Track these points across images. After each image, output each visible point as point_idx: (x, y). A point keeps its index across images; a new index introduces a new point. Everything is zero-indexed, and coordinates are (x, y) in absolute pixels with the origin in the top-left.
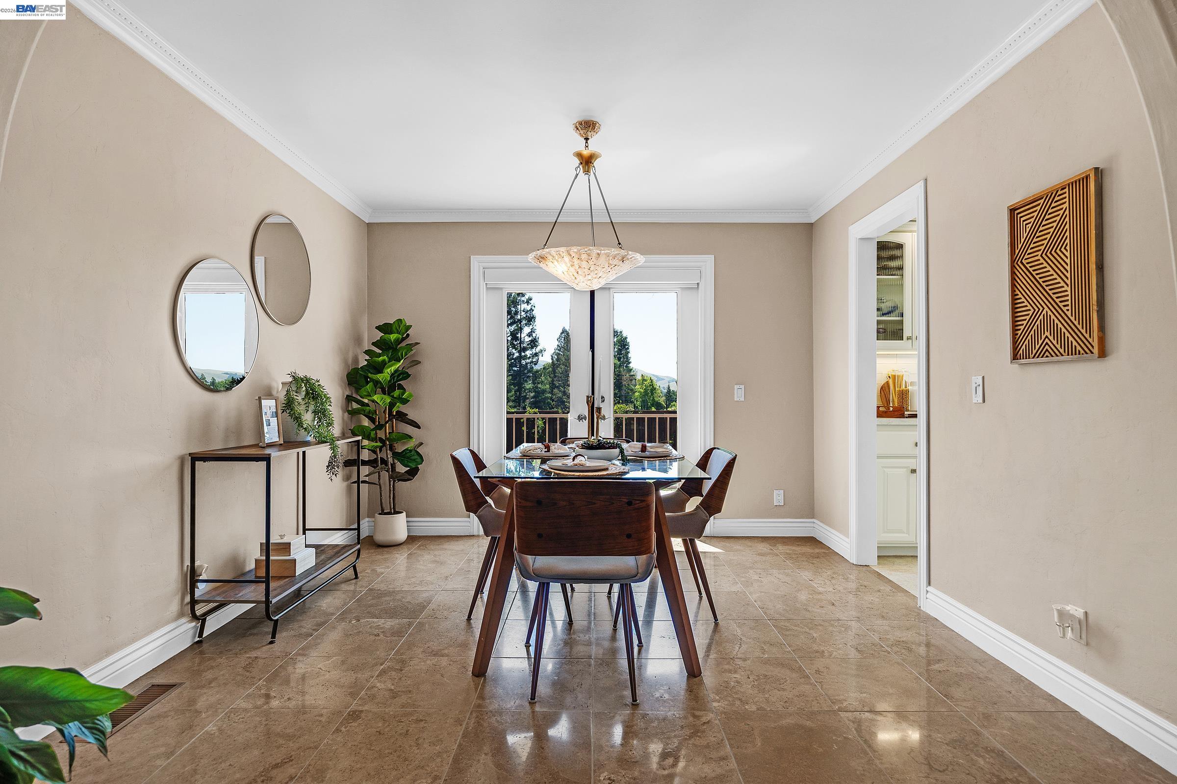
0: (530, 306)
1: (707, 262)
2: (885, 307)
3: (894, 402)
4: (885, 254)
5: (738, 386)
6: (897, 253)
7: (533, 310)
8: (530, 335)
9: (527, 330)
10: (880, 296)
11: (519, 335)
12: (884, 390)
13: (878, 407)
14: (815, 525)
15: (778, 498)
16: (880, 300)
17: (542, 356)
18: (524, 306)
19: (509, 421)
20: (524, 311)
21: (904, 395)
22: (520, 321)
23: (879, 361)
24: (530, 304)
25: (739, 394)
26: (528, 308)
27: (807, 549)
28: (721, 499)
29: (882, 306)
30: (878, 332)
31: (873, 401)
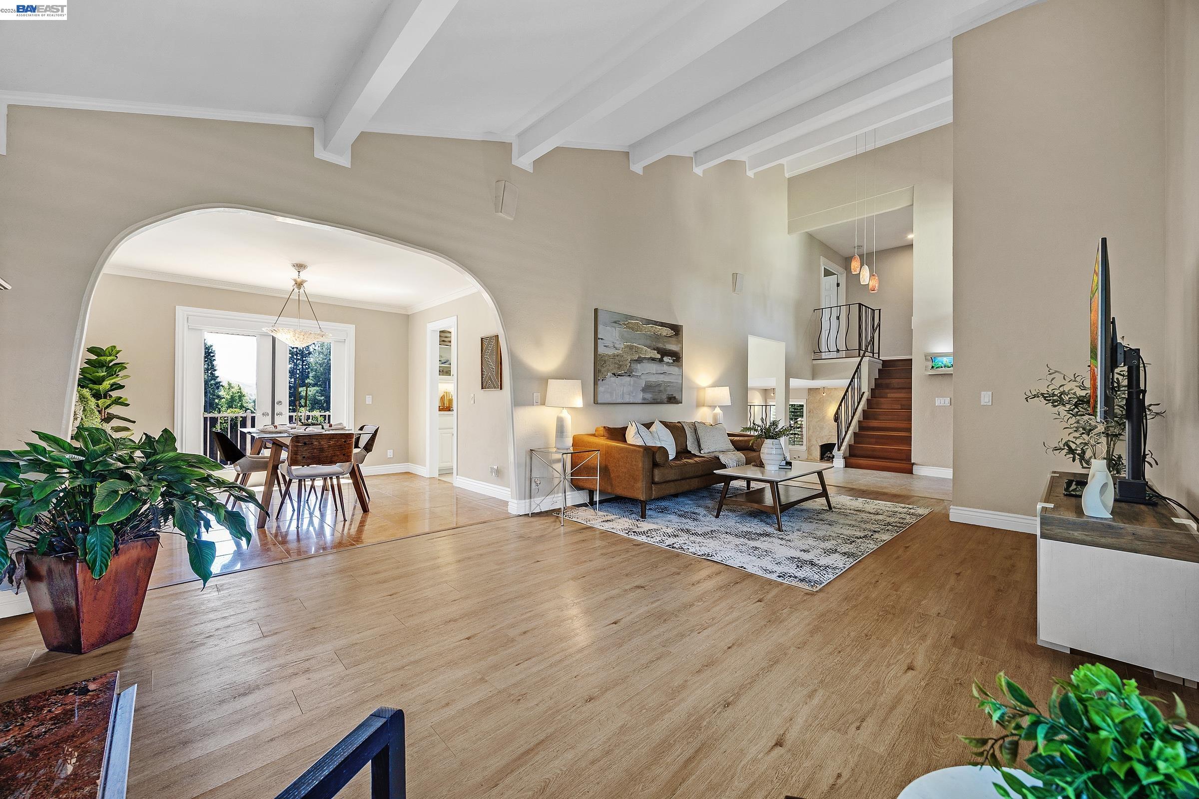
1: (351, 329)
2: (443, 360)
3: (447, 404)
4: (443, 335)
5: (368, 396)
6: (448, 335)
10: (441, 355)
12: (442, 399)
13: (439, 407)
14: (410, 466)
15: (390, 453)
16: (441, 356)
19: (205, 419)
21: (451, 401)
23: (439, 385)
25: (369, 400)
27: (406, 476)
28: (372, 445)
29: (442, 359)
30: (439, 371)
31: (437, 404)
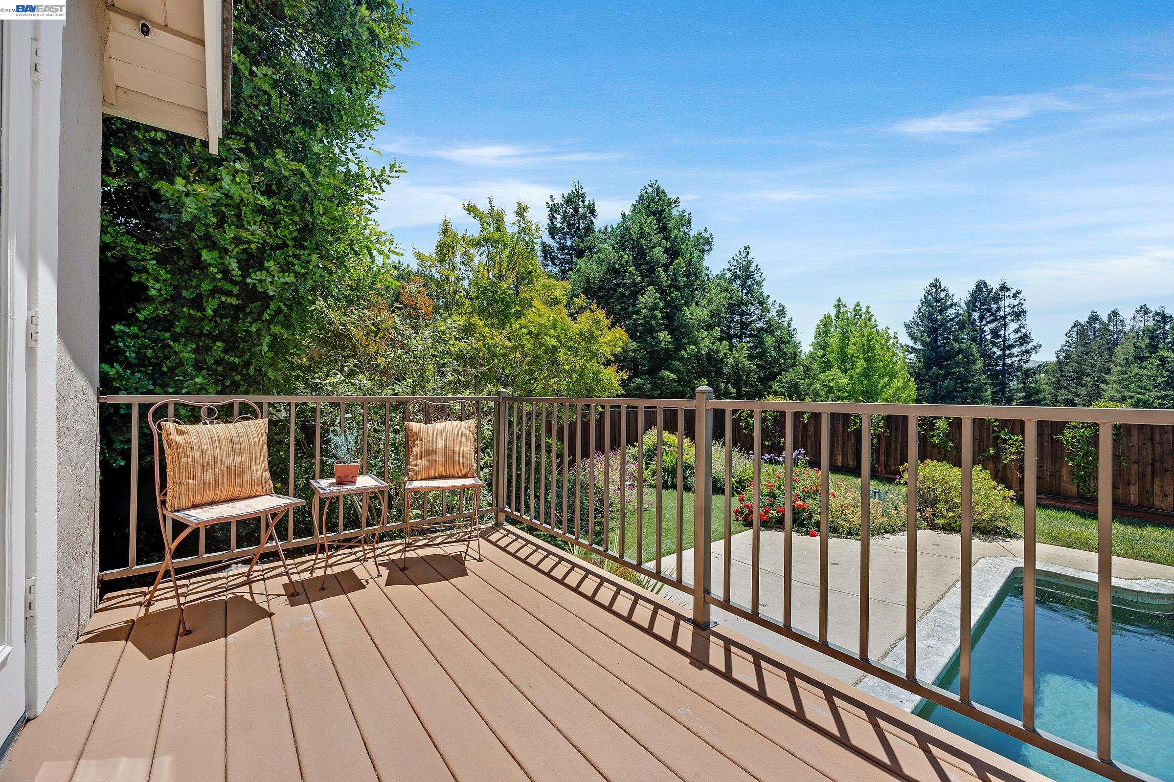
0: (1018, 300)
8: (1017, 331)
9: (1013, 326)
11: (1002, 333)
18: (1011, 301)
20: (1009, 307)
22: (1004, 318)
24: (1019, 297)
26: (1016, 302)
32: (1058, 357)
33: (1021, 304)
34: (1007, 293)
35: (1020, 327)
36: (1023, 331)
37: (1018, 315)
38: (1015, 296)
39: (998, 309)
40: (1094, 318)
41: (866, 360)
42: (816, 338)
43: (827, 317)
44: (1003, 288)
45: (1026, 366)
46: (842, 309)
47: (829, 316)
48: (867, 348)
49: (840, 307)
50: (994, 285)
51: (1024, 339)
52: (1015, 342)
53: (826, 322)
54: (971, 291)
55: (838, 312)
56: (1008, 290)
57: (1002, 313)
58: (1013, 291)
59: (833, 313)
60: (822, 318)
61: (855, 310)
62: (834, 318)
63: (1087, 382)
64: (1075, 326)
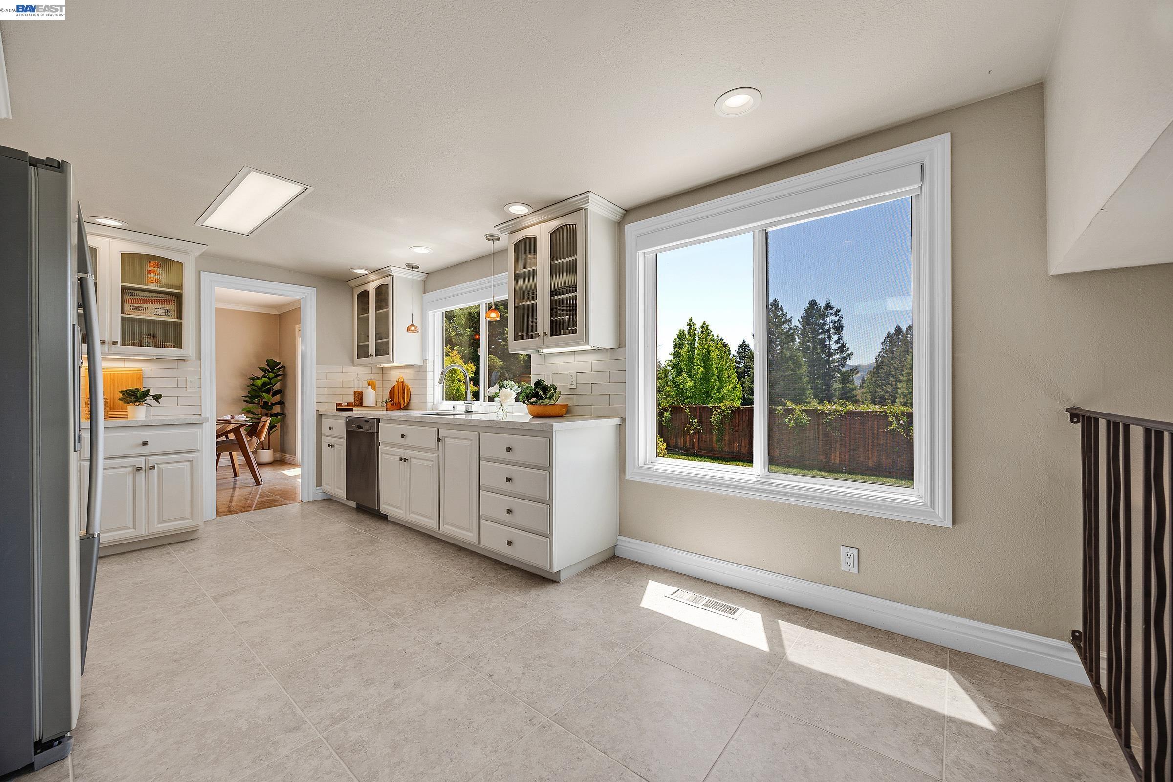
0: (838, 317)
7: (841, 321)
8: (837, 342)
9: (835, 338)
11: (828, 343)
17: (850, 359)
18: (833, 318)
20: (832, 322)
22: (828, 331)
24: (839, 315)
26: (836, 319)
32: (876, 361)
33: (839, 321)
34: (831, 312)
35: (839, 339)
36: (841, 342)
37: (839, 329)
38: (836, 314)
39: (825, 324)
40: (899, 330)
41: (705, 368)
42: (674, 349)
43: (682, 332)
44: (829, 307)
45: (844, 369)
46: (693, 326)
47: (683, 332)
48: (706, 359)
49: (691, 326)
50: (822, 304)
51: (842, 348)
52: (836, 350)
53: (681, 336)
54: (806, 308)
55: (690, 329)
56: (832, 309)
57: (827, 327)
58: (835, 310)
59: (686, 329)
60: (678, 332)
61: (702, 328)
62: (686, 333)
63: (892, 382)
64: (888, 337)
